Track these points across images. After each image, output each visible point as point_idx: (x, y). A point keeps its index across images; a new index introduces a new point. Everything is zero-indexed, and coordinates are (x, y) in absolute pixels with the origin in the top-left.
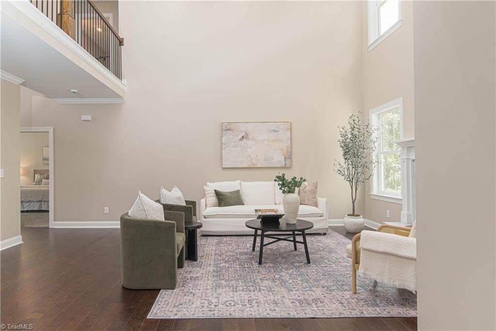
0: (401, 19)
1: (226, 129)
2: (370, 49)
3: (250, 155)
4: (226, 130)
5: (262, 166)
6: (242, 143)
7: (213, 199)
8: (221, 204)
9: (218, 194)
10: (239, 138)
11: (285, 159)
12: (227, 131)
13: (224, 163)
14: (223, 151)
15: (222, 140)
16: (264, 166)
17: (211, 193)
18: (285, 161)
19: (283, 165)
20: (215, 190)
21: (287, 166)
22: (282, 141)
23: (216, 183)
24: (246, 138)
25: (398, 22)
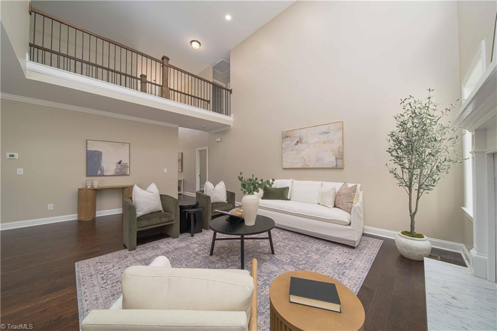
1: (286, 136)
3: (303, 157)
4: (285, 138)
5: (313, 167)
6: (297, 147)
10: (295, 143)
11: (336, 160)
12: (287, 138)
13: (284, 164)
14: (283, 155)
15: (282, 146)
16: (315, 167)
18: (336, 161)
19: (334, 165)
21: (338, 167)
22: (333, 142)
24: (300, 143)
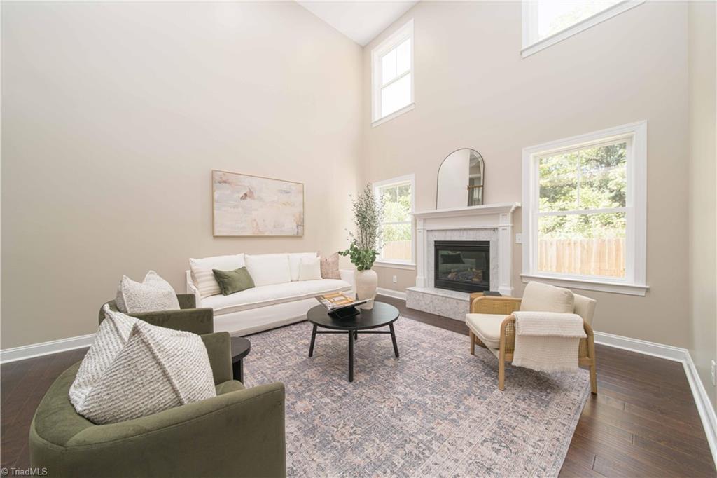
0: (413, 102)
1: (222, 180)
2: (374, 126)
3: (255, 220)
4: (220, 182)
5: (270, 234)
6: (244, 202)
7: (212, 285)
8: (228, 290)
9: (218, 276)
10: (241, 196)
12: (224, 184)
13: (216, 229)
14: (215, 211)
15: (213, 195)
17: (206, 276)
18: (297, 228)
19: (295, 233)
20: (214, 271)
21: (298, 235)
22: (294, 205)
23: (205, 259)
24: (250, 197)
25: (411, 105)
